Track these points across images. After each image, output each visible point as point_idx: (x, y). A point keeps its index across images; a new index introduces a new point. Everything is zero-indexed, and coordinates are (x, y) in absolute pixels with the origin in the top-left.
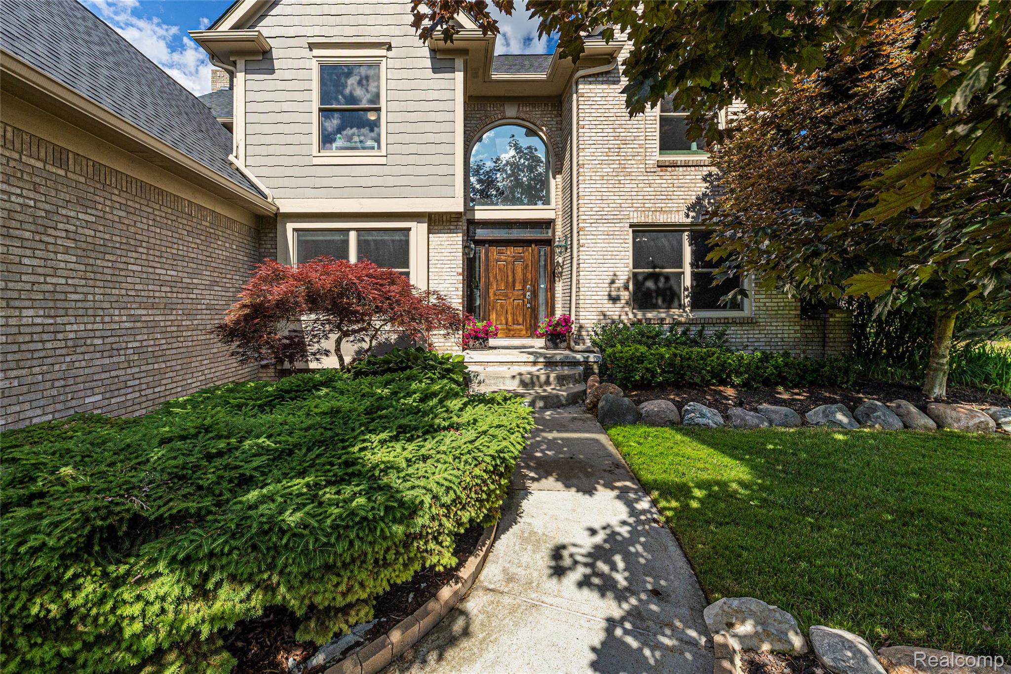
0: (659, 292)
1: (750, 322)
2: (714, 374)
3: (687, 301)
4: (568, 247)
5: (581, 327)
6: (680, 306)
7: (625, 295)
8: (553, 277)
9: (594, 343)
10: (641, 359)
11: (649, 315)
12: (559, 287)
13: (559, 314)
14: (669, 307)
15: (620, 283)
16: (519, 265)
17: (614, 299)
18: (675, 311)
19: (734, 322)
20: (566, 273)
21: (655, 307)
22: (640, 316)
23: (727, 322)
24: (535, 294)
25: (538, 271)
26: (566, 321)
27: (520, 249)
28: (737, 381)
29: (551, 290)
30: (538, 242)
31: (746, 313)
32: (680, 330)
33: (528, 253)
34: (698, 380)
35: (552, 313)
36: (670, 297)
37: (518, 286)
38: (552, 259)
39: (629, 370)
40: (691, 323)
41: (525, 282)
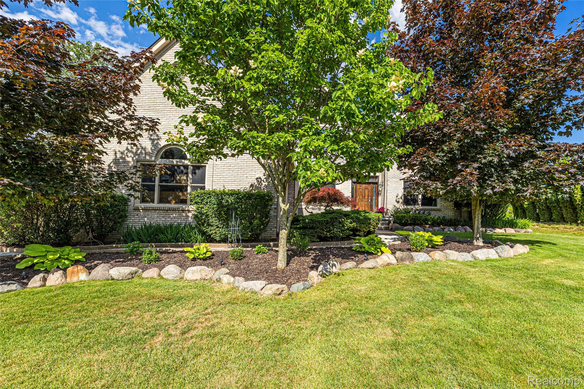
0: (412, 200)
1: (439, 210)
2: (424, 221)
3: (420, 203)
4: (383, 185)
5: (388, 210)
6: (418, 204)
7: (401, 201)
8: (378, 194)
9: (392, 215)
10: (405, 217)
11: (408, 207)
12: (380, 198)
13: (380, 207)
14: (415, 205)
15: (399, 197)
16: (367, 191)
17: (398, 202)
18: (417, 206)
19: (434, 210)
20: (383, 193)
21: (410, 204)
22: (405, 207)
23: (432, 210)
24: (372, 200)
25: (373, 193)
26: (383, 208)
27: (367, 185)
28: (429, 223)
29: (377, 199)
30: (373, 183)
31: (438, 207)
32: (417, 212)
33: (370, 187)
34: (419, 222)
35: (378, 206)
36: (414, 202)
37: (366, 198)
38: (378, 189)
39: (401, 220)
40: (421, 210)
41: (368, 196)
